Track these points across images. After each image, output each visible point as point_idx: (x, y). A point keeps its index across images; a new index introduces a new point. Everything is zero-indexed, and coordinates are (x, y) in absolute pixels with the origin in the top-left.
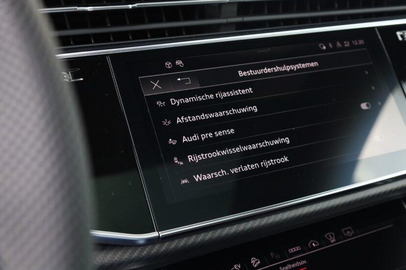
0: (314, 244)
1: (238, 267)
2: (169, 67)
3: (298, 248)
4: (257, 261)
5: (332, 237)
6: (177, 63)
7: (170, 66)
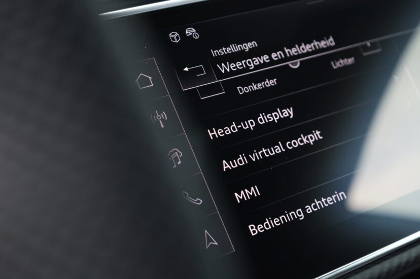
2: (177, 41)
6: (187, 32)
7: (177, 38)
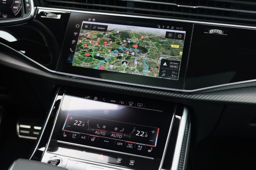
1: (89, 97)
3: (114, 101)
7: (90, 20)
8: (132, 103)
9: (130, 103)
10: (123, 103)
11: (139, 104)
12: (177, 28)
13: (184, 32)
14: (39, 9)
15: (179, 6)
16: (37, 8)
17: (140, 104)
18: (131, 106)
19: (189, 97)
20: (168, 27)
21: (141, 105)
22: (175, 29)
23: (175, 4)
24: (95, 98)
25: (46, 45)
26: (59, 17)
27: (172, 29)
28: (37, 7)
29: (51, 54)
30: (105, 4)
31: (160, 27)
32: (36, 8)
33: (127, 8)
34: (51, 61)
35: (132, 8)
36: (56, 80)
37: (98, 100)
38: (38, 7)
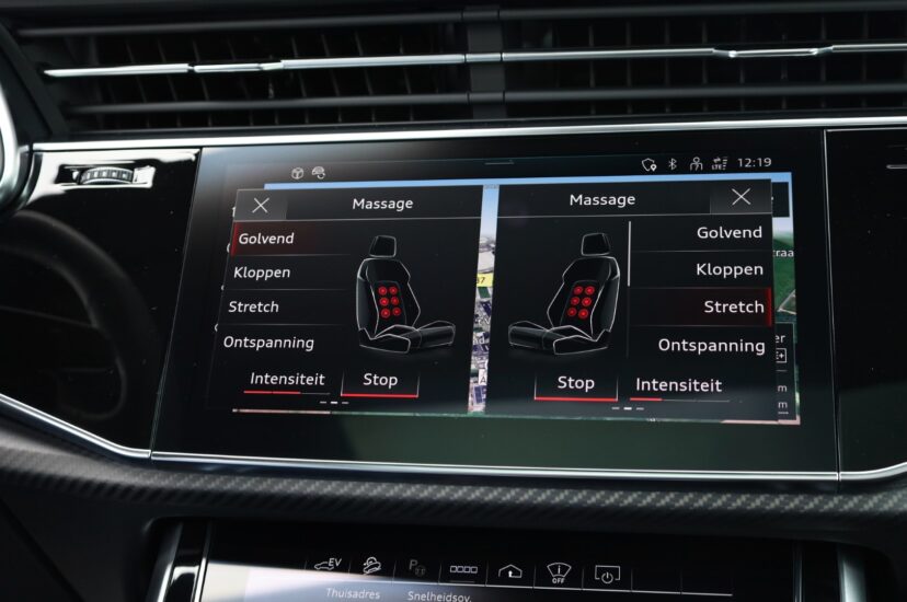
0: (510, 573)
1: (334, 564)
3: (471, 570)
4: (376, 566)
5: (562, 573)
6: (314, 171)
8: (564, 569)
9: (554, 569)
10: (515, 573)
11: (601, 571)
12: (745, 162)
13: (785, 177)
14: (45, 154)
15: (732, 54)
16: (31, 151)
17: (605, 570)
18: (557, 585)
19: (852, 504)
20: (697, 162)
21: (614, 572)
22: (732, 168)
23: (714, 51)
24: (368, 563)
25: (95, 324)
26: (145, 178)
27: (718, 172)
28: (31, 147)
29: (119, 362)
30: (364, 93)
31: (654, 167)
32: (26, 148)
33: (474, 97)
34: (123, 395)
35: (498, 96)
36: (157, 493)
37: (385, 573)
38: (37, 146)
